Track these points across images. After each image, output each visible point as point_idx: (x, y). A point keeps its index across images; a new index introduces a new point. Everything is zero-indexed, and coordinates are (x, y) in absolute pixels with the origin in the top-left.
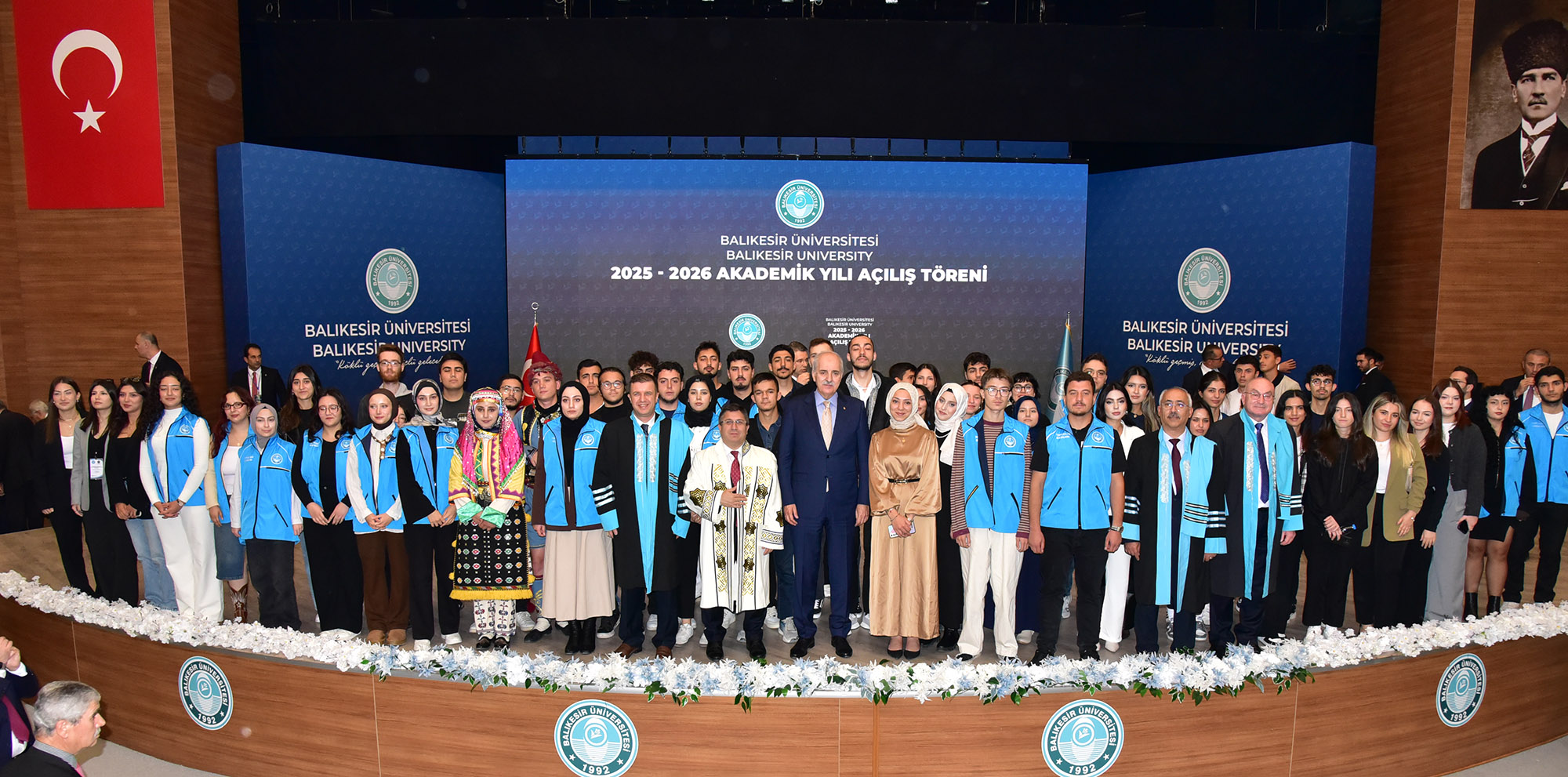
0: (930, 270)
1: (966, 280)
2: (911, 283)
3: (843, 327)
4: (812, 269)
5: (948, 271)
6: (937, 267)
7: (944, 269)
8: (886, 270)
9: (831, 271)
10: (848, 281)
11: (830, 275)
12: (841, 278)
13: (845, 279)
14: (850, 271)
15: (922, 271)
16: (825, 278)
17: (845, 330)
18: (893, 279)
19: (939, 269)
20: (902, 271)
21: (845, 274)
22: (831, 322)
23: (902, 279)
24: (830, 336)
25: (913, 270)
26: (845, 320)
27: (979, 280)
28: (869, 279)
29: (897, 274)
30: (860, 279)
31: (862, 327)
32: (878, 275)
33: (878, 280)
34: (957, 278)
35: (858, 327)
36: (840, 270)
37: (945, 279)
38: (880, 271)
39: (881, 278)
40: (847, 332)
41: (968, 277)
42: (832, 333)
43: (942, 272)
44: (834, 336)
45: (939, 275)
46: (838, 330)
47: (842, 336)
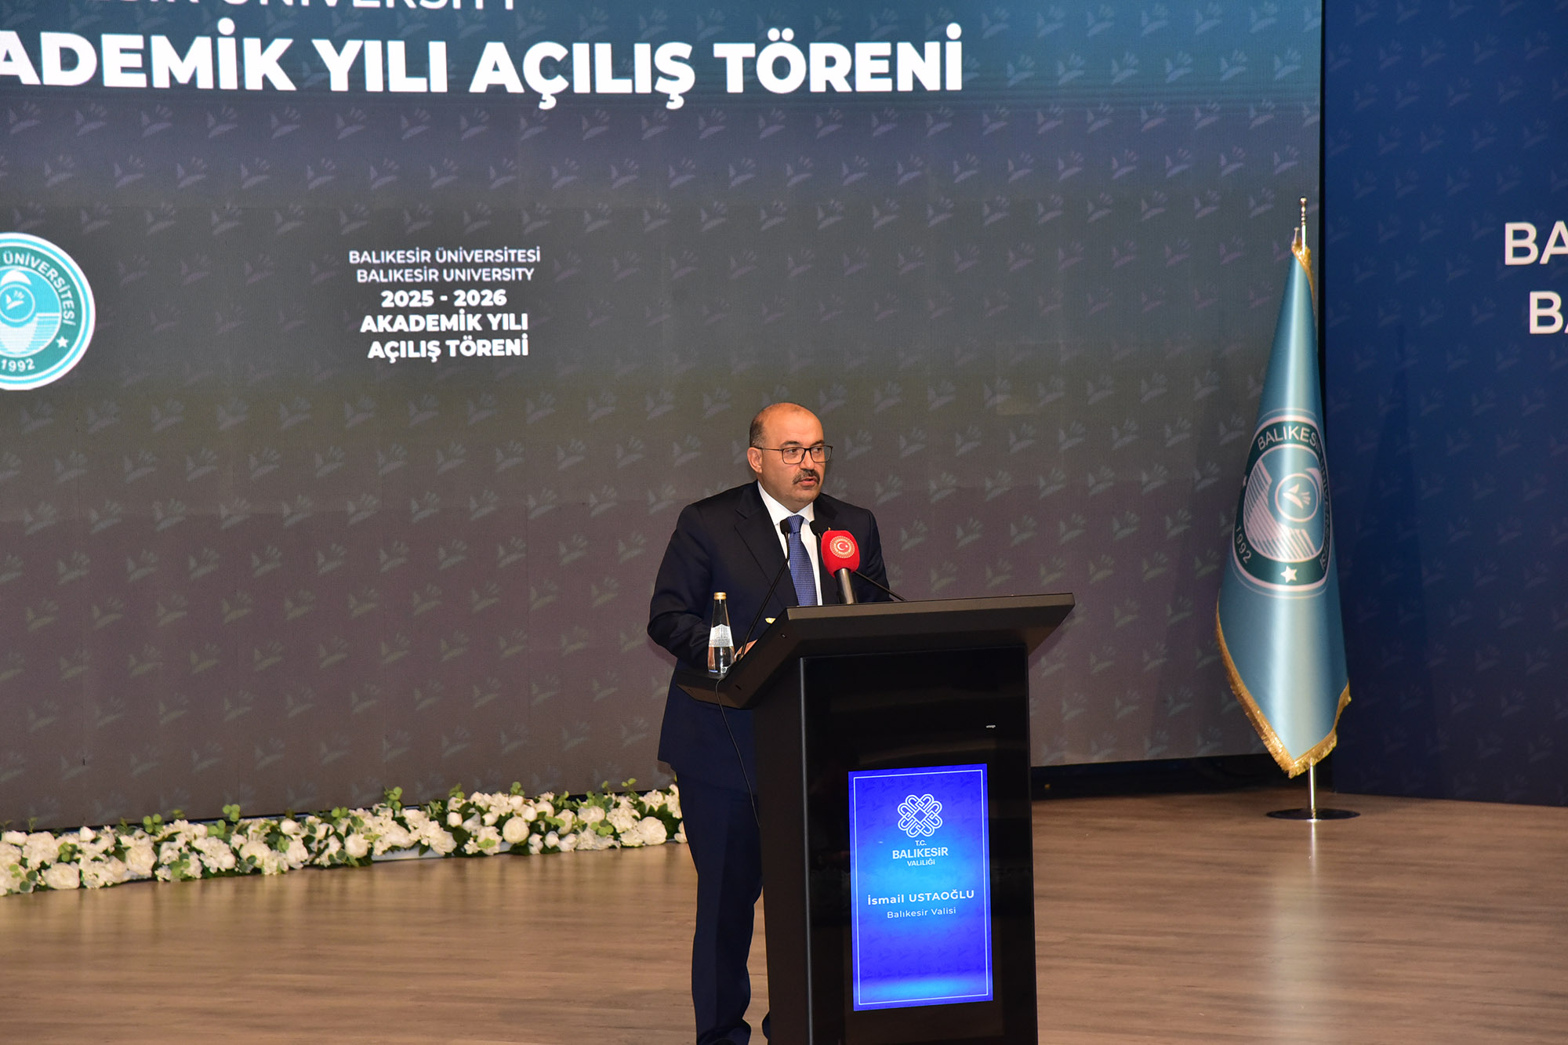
0: (749, 49)
1: (885, 85)
2: (676, 103)
3: (421, 287)
4: (280, 46)
5: (815, 48)
6: (773, 34)
7: (802, 43)
8: (581, 50)
9: (361, 54)
10: (429, 96)
11: (357, 71)
12: (402, 83)
13: (417, 85)
14: (437, 51)
15: (720, 50)
16: (339, 82)
17: (428, 298)
18: (608, 84)
19: (781, 44)
20: (642, 51)
21: (417, 65)
22: (368, 267)
23: (643, 86)
24: (368, 324)
25: (684, 50)
26: (425, 256)
27: (932, 84)
28: (514, 87)
29: (623, 67)
30: (478, 85)
31: (494, 286)
32: (549, 68)
33: (549, 89)
34: (851, 77)
35: (480, 285)
36: (397, 48)
37: (806, 82)
38: (557, 51)
39: (559, 84)
40: (438, 308)
41: (892, 73)
42: (377, 311)
43: (794, 54)
44: (383, 323)
45: (781, 68)
46: (400, 299)
47: (416, 324)
